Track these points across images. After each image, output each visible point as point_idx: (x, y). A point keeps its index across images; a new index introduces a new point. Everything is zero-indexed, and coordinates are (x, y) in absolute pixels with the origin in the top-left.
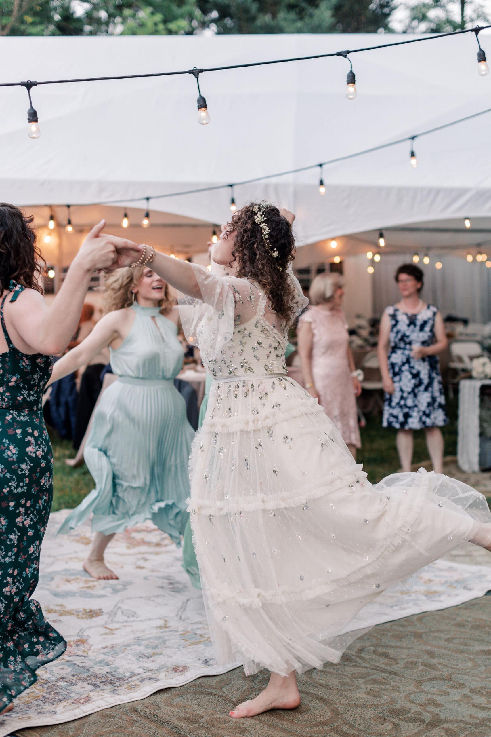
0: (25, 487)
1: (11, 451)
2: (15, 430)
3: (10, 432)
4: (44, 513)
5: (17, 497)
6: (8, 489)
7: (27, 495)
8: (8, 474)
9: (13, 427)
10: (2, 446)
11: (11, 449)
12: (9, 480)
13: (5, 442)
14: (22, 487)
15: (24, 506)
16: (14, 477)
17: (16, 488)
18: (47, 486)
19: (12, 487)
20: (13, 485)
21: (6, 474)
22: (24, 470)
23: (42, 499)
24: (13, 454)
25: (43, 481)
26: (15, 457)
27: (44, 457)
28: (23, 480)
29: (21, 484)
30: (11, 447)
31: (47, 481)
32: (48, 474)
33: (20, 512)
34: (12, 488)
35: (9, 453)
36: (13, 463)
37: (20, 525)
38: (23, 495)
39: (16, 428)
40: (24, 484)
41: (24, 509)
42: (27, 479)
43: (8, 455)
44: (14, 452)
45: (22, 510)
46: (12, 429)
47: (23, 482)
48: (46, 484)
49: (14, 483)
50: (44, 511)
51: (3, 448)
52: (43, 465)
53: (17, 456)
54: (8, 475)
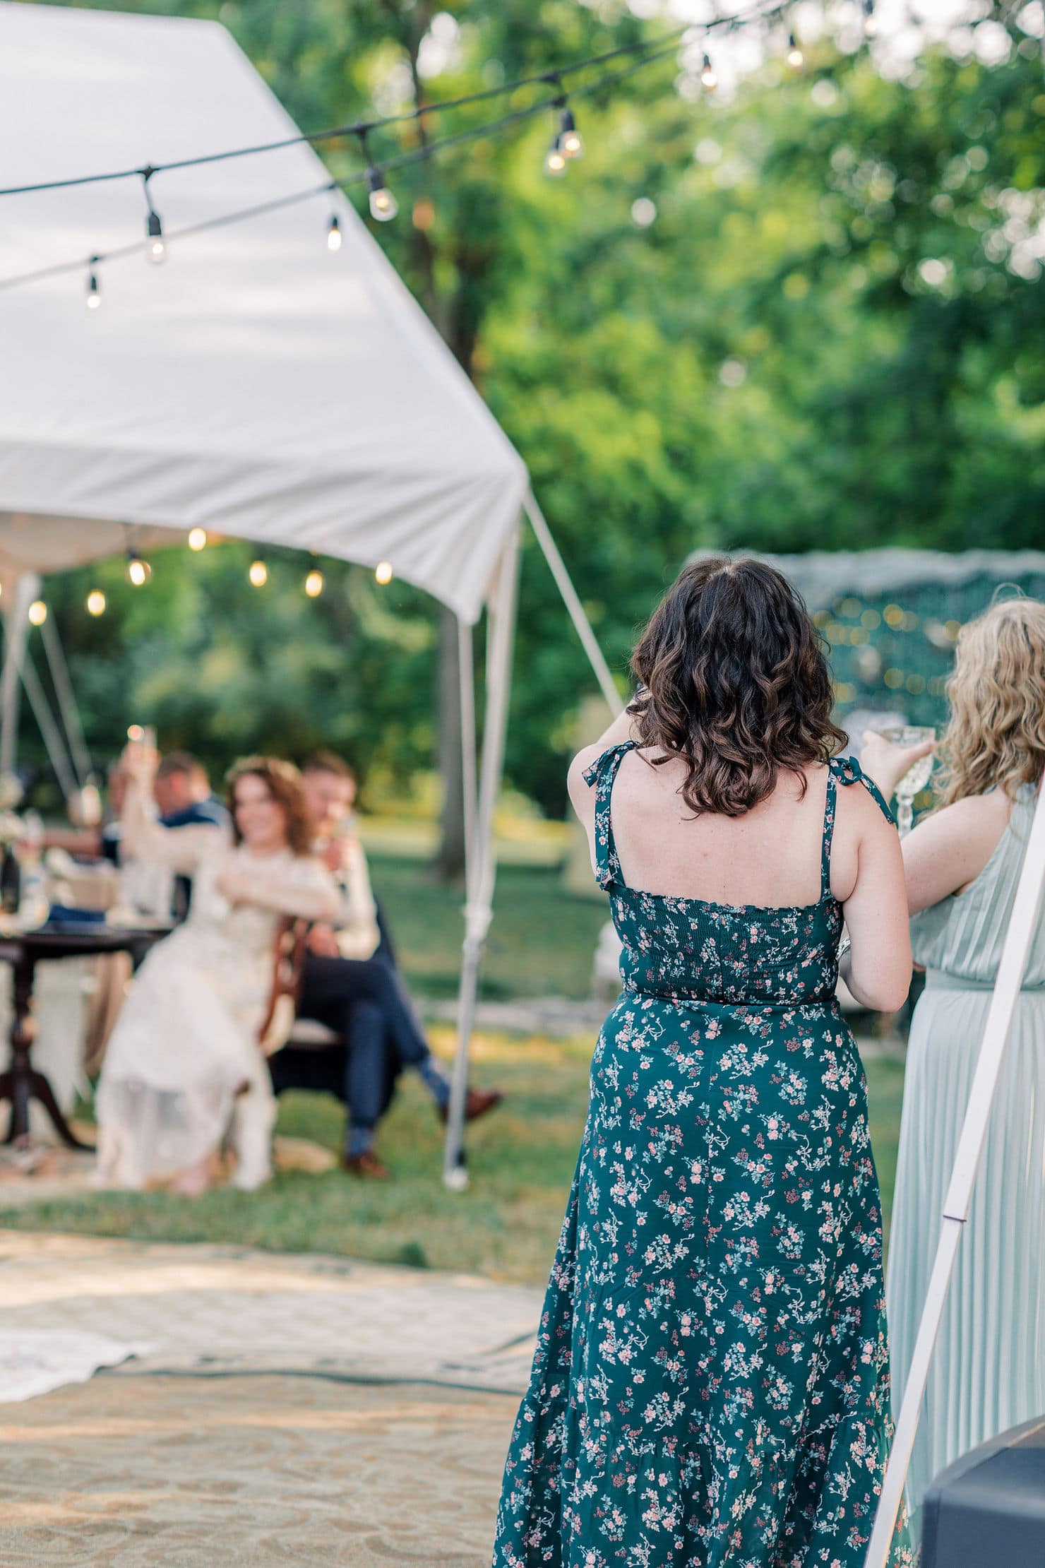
0: (826, 1157)
1: (792, 1085)
2: (801, 1042)
3: (792, 1045)
4: (865, 1203)
5: (814, 1179)
6: (796, 1163)
7: (833, 1173)
8: (792, 1131)
9: (797, 1036)
10: (773, 1075)
11: (792, 1081)
12: (797, 1145)
13: (779, 1068)
14: (821, 1157)
15: (829, 1197)
16: (805, 1137)
17: (811, 1160)
18: (864, 1145)
19: (802, 1158)
20: (805, 1153)
21: (788, 1132)
22: (820, 1120)
23: (858, 1173)
24: (797, 1091)
25: (854, 1136)
26: (801, 1096)
27: (855, 1087)
28: (823, 1143)
29: (820, 1151)
30: (793, 1078)
31: (861, 1134)
32: (861, 1119)
33: (824, 1212)
34: (804, 1160)
35: (790, 1090)
36: (799, 1109)
37: (828, 1240)
38: (825, 1173)
39: (802, 1037)
40: (826, 1150)
41: (831, 1204)
42: (829, 1139)
43: (789, 1095)
44: (800, 1088)
45: (827, 1206)
46: (794, 1039)
47: (822, 1145)
48: (860, 1140)
49: (806, 1151)
50: (864, 1200)
51: (776, 1080)
52: (852, 1103)
53: (805, 1094)
54: (793, 1135)
